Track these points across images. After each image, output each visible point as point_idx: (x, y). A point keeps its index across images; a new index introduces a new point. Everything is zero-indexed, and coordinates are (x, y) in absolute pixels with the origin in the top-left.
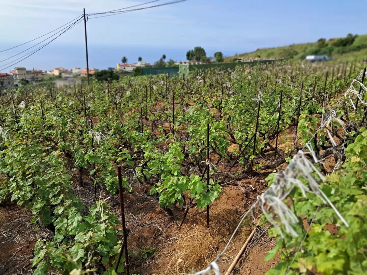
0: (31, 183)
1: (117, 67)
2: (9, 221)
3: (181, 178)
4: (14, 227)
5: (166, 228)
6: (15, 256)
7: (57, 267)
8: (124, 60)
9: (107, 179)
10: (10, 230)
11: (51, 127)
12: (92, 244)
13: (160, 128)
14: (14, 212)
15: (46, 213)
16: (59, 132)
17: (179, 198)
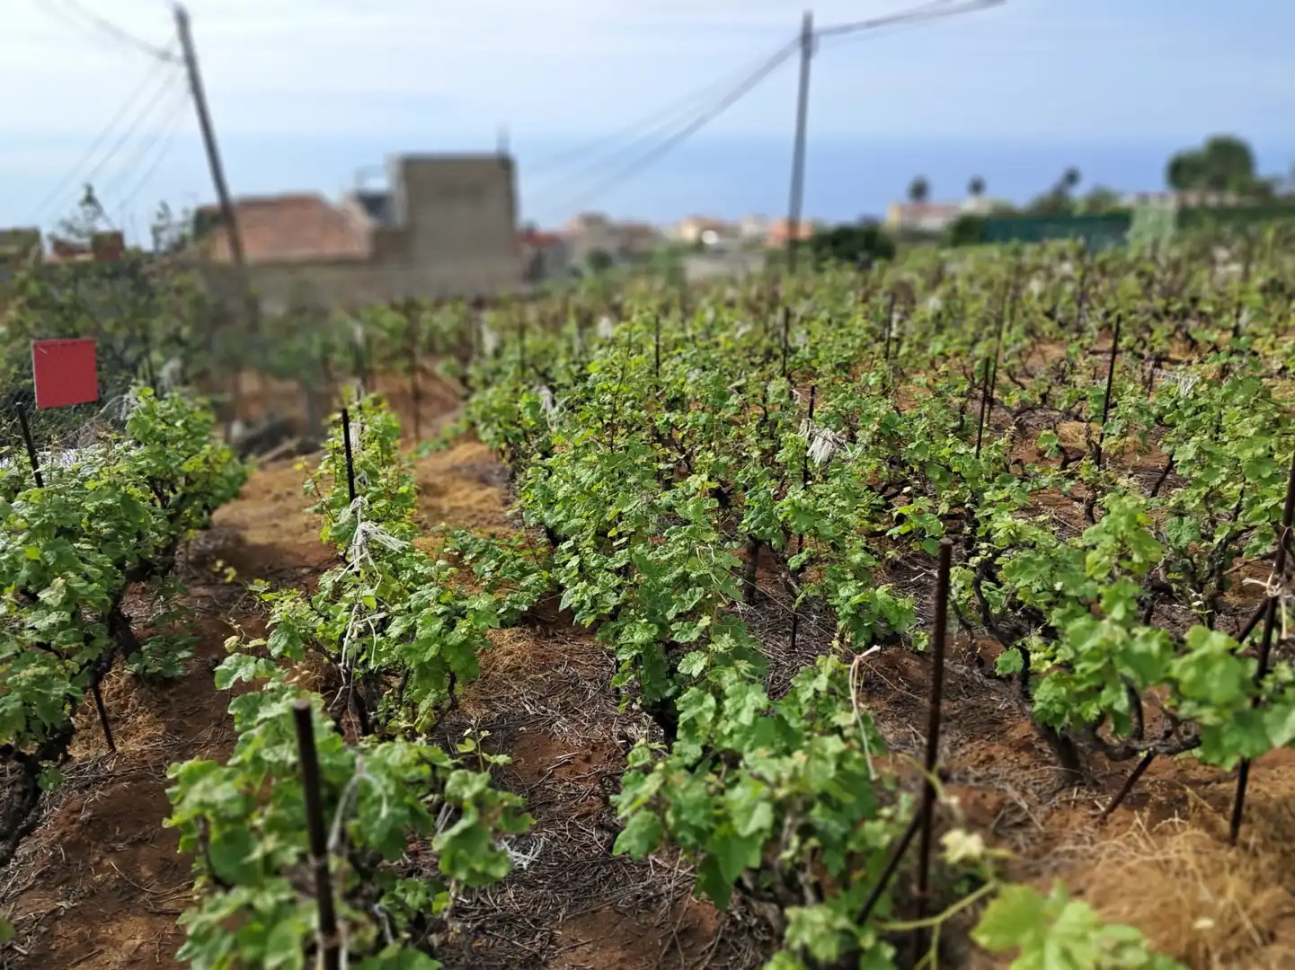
0: (624, 563)
1: (891, 216)
2: (543, 669)
3: (1141, 631)
4: (553, 690)
5: (1046, 808)
6: (551, 776)
7: (684, 839)
8: (919, 191)
9: (843, 593)
10: (541, 698)
11: (676, 403)
12: (799, 794)
13: (1045, 440)
14: (555, 646)
15: (654, 665)
16: (703, 418)
17: (1117, 707)
